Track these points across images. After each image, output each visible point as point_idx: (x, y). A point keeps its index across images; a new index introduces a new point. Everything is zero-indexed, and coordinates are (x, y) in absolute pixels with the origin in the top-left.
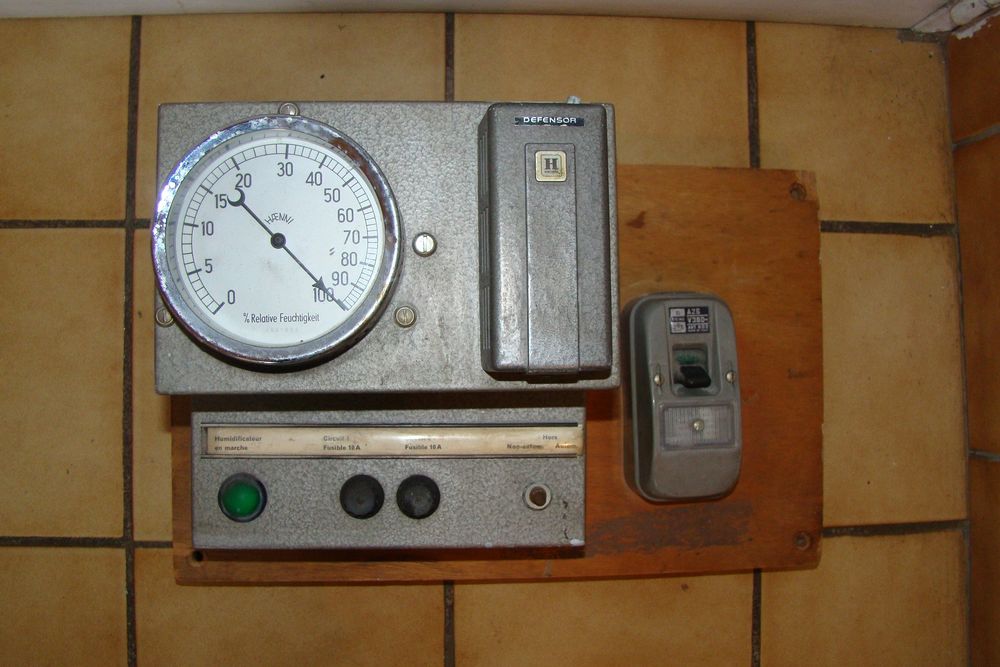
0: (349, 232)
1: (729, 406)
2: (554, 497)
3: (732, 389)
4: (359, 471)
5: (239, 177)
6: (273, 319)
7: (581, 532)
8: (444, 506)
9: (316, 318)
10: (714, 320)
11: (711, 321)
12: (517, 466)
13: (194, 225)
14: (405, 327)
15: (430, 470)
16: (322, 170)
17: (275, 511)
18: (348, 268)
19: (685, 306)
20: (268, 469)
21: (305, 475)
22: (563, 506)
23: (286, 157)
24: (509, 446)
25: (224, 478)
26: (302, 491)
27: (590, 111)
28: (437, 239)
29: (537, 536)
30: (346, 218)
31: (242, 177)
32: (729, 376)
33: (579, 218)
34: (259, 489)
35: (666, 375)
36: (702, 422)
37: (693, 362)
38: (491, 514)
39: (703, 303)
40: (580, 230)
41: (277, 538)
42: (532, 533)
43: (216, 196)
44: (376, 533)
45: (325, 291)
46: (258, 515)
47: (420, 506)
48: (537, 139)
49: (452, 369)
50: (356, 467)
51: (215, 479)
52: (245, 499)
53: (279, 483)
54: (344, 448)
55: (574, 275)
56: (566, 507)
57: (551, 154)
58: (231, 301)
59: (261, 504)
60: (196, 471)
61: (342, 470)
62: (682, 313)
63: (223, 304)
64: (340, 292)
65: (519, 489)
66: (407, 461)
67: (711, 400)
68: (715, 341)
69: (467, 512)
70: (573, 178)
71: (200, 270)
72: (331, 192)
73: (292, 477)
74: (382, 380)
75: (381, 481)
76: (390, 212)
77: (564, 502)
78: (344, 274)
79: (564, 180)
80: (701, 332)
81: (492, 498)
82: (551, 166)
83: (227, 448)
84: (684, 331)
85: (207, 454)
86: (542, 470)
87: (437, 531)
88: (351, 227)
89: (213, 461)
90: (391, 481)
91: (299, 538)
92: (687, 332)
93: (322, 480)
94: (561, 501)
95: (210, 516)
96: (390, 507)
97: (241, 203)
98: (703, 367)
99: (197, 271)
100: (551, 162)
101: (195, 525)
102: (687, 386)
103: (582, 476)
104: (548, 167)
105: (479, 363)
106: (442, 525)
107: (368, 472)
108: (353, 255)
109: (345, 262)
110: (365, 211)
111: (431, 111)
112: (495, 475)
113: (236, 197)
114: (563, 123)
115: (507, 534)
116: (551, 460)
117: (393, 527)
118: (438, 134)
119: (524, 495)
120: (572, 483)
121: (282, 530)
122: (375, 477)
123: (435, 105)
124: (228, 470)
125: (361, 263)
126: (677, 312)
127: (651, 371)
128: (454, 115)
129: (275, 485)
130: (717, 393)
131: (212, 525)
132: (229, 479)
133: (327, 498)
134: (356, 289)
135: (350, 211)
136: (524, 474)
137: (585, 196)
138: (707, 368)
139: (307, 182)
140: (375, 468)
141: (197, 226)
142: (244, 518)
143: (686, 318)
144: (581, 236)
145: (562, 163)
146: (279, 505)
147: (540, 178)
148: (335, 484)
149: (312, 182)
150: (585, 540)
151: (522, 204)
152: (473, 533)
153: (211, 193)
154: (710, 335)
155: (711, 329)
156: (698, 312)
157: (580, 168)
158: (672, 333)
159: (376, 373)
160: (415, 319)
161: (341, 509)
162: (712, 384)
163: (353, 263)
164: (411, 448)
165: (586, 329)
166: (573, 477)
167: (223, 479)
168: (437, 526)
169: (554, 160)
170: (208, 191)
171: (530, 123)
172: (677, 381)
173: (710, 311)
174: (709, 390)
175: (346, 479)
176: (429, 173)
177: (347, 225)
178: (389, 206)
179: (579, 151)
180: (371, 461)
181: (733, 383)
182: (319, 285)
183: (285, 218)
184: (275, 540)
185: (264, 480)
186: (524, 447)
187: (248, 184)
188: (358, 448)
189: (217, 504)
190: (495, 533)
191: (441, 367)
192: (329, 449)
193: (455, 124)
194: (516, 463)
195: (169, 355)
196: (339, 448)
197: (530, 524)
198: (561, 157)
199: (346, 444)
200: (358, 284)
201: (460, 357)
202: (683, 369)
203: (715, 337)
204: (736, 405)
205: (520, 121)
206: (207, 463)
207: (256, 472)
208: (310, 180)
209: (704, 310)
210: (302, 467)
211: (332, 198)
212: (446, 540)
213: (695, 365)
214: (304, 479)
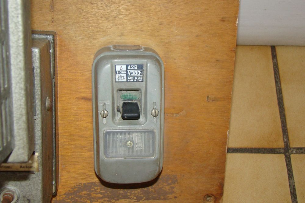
1: (152, 132)
2: (21, 196)
3: (155, 120)
10: (147, 73)
11: (145, 74)
19: (127, 63)
22: (27, 202)
32: (153, 112)
37: (132, 100)
56: (29, 202)
62: (124, 68)
67: (140, 128)
77: (28, 200)
80: (136, 81)
84: (125, 80)
92: (127, 81)
94: (25, 199)
102: (123, 118)
126: (121, 68)
127: (100, 107)
130: (145, 123)
143: (127, 71)
154: (144, 83)
155: (144, 80)
156: (136, 68)
158: (116, 82)
173: (145, 68)
174: (139, 121)
203: (146, 85)
209: (140, 67)
213: (133, 102)
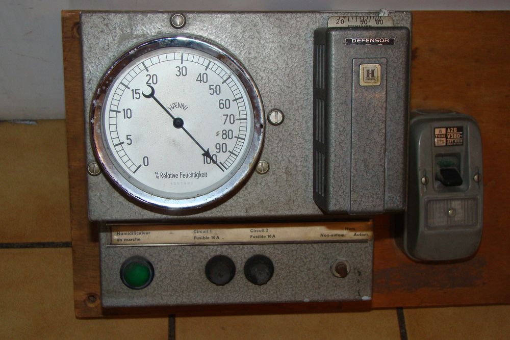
0: (227, 115)
1: (475, 199)
2: (352, 268)
3: (477, 186)
4: (218, 253)
5: (149, 76)
6: (175, 176)
7: (369, 292)
8: (277, 275)
9: (205, 175)
10: (467, 136)
11: (465, 137)
12: (327, 248)
13: (117, 111)
14: (261, 174)
15: (267, 251)
16: (208, 72)
17: (160, 281)
18: (227, 141)
19: (447, 126)
20: (155, 253)
21: (181, 256)
22: (357, 274)
23: (182, 63)
24: (322, 235)
25: (124, 260)
26: (179, 268)
27: (398, 32)
28: (285, 114)
29: (339, 294)
30: (225, 106)
31: (151, 77)
32: (476, 177)
33: (388, 112)
34: (149, 267)
35: (430, 176)
36: (454, 210)
37: (449, 166)
38: (308, 280)
39: (459, 124)
40: (388, 119)
41: (162, 299)
42: (336, 292)
43: (133, 90)
44: (230, 294)
45: (211, 158)
46: (149, 284)
47: (261, 277)
48: (360, 55)
49: (294, 202)
50: (216, 250)
51: (117, 261)
52: (139, 274)
53: (163, 262)
54: (208, 238)
55: (383, 151)
56: (359, 275)
57: (370, 67)
58: (146, 164)
59: (150, 278)
60: (103, 255)
61: (207, 252)
62: (444, 131)
63: (140, 166)
64: (221, 157)
65: (328, 263)
66: (252, 246)
67: (462, 195)
68: (466, 152)
69: (292, 279)
70: (385, 83)
71: (123, 143)
72: (214, 87)
73: (172, 258)
74: (246, 210)
75: (234, 260)
76: (258, 107)
77: (358, 272)
78: (224, 145)
79: (378, 84)
80: (456, 145)
81: (309, 269)
82: (370, 75)
83: (126, 240)
84: (444, 144)
85: (111, 244)
86: (344, 250)
87: (272, 292)
88: (228, 112)
89: (115, 249)
90: (240, 259)
91: (177, 298)
92: (446, 145)
93: (193, 259)
94: (356, 271)
95: (114, 286)
96: (240, 277)
97: (152, 95)
98: (456, 168)
99: (121, 144)
100: (370, 72)
101: (103, 292)
102: (445, 184)
103: (371, 255)
104: (368, 76)
105: (312, 197)
106: (275, 288)
107: (225, 254)
108: (230, 132)
109: (224, 136)
110: (238, 101)
111: (281, 20)
112: (312, 254)
113: (148, 91)
114: (380, 43)
115: (319, 293)
116: (350, 244)
117: (241, 289)
118: (286, 38)
119: (331, 267)
120: (364, 259)
121: (166, 294)
122: (229, 256)
123: (283, 15)
124: (127, 255)
125: (235, 137)
126: (440, 131)
127: (420, 173)
128: (298, 24)
129: (159, 263)
130: (467, 190)
131: (116, 292)
132: (128, 260)
133: (196, 272)
134: (232, 155)
135: (227, 101)
136: (331, 253)
137: (393, 96)
138: (460, 171)
139: (197, 80)
140: (229, 251)
141: (120, 112)
142: (139, 287)
143: (446, 135)
144: (388, 123)
145: (378, 73)
146: (163, 277)
147: (362, 83)
148: (201, 262)
149: (200, 81)
150: (372, 297)
151: (349, 102)
152: (296, 293)
153: (129, 88)
154: (463, 148)
155: (464, 143)
156: (455, 130)
157: (390, 75)
158: (435, 146)
159: (242, 205)
160: (269, 169)
161: (205, 279)
162: (464, 182)
163: (230, 137)
164: (254, 237)
165: (389, 186)
166: (365, 255)
167: (122, 260)
168: (272, 288)
169: (373, 71)
170: (127, 87)
171: (357, 43)
172: (437, 179)
173: (465, 131)
174: (462, 187)
175: (209, 258)
176: (280, 66)
177: (225, 111)
178: (258, 102)
179: (390, 63)
180: (227, 247)
181: (478, 182)
182: (207, 154)
183: (182, 106)
184: (161, 301)
185: (152, 260)
186: (332, 236)
187: (155, 82)
188: (218, 238)
189: (119, 277)
190: (311, 293)
191: (286, 201)
192: (198, 239)
193: (298, 30)
194: (326, 246)
195: (99, 195)
196: (204, 238)
197: (336, 286)
198: (377, 68)
199: (210, 236)
200: (234, 152)
201: (299, 193)
202: (442, 171)
203: (467, 149)
204: (480, 198)
205: (349, 41)
206: (112, 251)
207: (147, 255)
208: (199, 79)
209: (460, 129)
210: (179, 251)
211: (215, 92)
212: (277, 297)
213: (451, 168)
214: (180, 259)
